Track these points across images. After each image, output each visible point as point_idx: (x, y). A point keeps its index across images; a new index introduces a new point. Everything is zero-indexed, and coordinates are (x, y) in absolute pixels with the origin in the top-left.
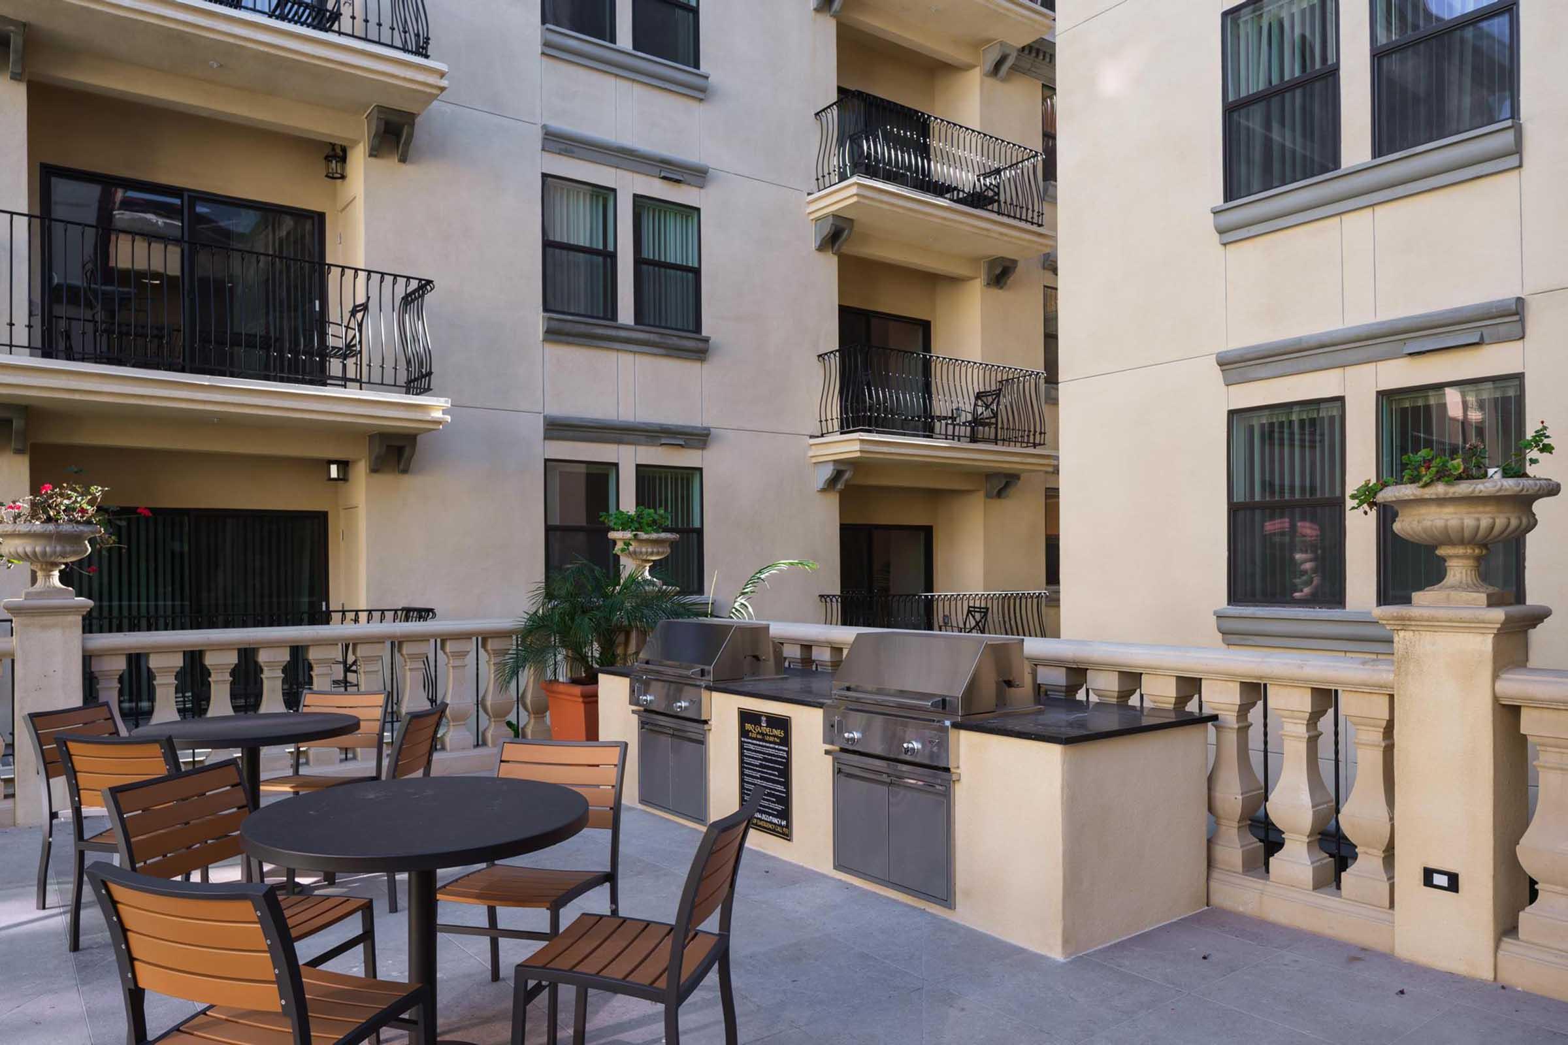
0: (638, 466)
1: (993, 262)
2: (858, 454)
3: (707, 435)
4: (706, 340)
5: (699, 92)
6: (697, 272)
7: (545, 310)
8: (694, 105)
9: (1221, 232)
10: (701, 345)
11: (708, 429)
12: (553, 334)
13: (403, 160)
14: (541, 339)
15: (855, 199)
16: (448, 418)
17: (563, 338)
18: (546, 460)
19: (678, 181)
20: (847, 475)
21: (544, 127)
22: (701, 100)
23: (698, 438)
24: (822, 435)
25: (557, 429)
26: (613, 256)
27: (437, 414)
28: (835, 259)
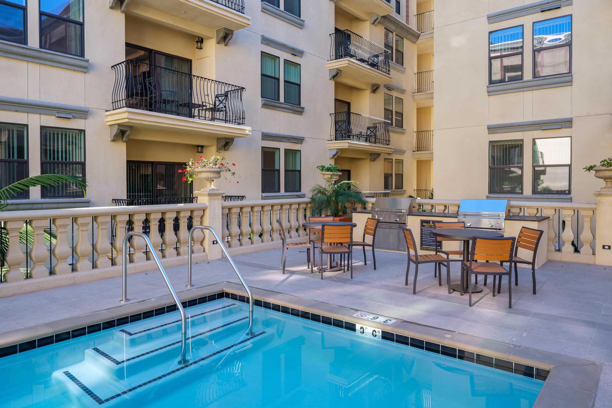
0: (285, 149)
1: (373, 85)
2: (347, 147)
3: (303, 140)
4: (303, 108)
5: (301, 25)
6: (299, 85)
7: (262, 97)
8: (299, 29)
9: (488, 92)
10: (302, 110)
11: (304, 138)
12: (265, 105)
13: (226, 45)
14: (261, 106)
15: (347, 65)
16: (251, 133)
17: (267, 106)
18: (262, 147)
19: (295, 55)
20: (339, 153)
21: (262, 36)
22: (301, 28)
23: (299, 140)
24: (331, 140)
25: (266, 136)
26: (278, 79)
27: (247, 132)
28: (334, 82)
